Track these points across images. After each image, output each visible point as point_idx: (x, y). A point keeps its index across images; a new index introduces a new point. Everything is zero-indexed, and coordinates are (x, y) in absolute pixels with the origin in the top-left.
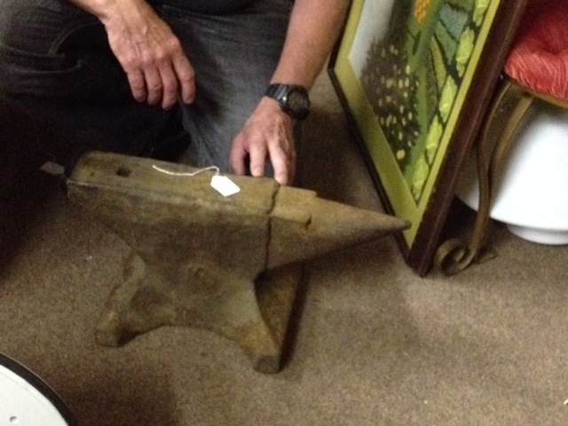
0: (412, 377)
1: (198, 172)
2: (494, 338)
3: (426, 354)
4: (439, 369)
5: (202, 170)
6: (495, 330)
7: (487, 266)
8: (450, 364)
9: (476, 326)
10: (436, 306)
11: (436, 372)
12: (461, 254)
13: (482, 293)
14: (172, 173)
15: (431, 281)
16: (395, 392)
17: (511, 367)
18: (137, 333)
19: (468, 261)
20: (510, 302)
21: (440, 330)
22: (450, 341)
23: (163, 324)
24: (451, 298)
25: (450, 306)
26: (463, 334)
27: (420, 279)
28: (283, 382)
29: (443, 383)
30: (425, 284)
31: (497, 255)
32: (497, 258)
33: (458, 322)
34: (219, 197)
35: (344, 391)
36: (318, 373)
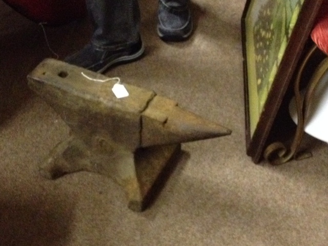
0: (226, 229)
1: (108, 80)
2: (289, 211)
3: (240, 215)
4: (246, 227)
5: (110, 79)
6: (292, 206)
7: (302, 162)
8: (254, 224)
9: (281, 202)
10: (258, 184)
11: (242, 228)
12: (283, 153)
13: (292, 180)
14: (90, 79)
15: (262, 167)
16: (211, 237)
17: (294, 234)
18: (65, 173)
19: (289, 158)
20: (309, 189)
21: (255, 200)
22: (259, 209)
23: (82, 170)
24: (270, 180)
25: (267, 186)
26: (269, 206)
27: (253, 164)
28: (143, 218)
29: (245, 236)
30: (256, 169)
31: (312, 156)
32: (311, 158)
33: (269, 197)
34: (114, 98)
35: (179, 231)
36: (166, 216)
